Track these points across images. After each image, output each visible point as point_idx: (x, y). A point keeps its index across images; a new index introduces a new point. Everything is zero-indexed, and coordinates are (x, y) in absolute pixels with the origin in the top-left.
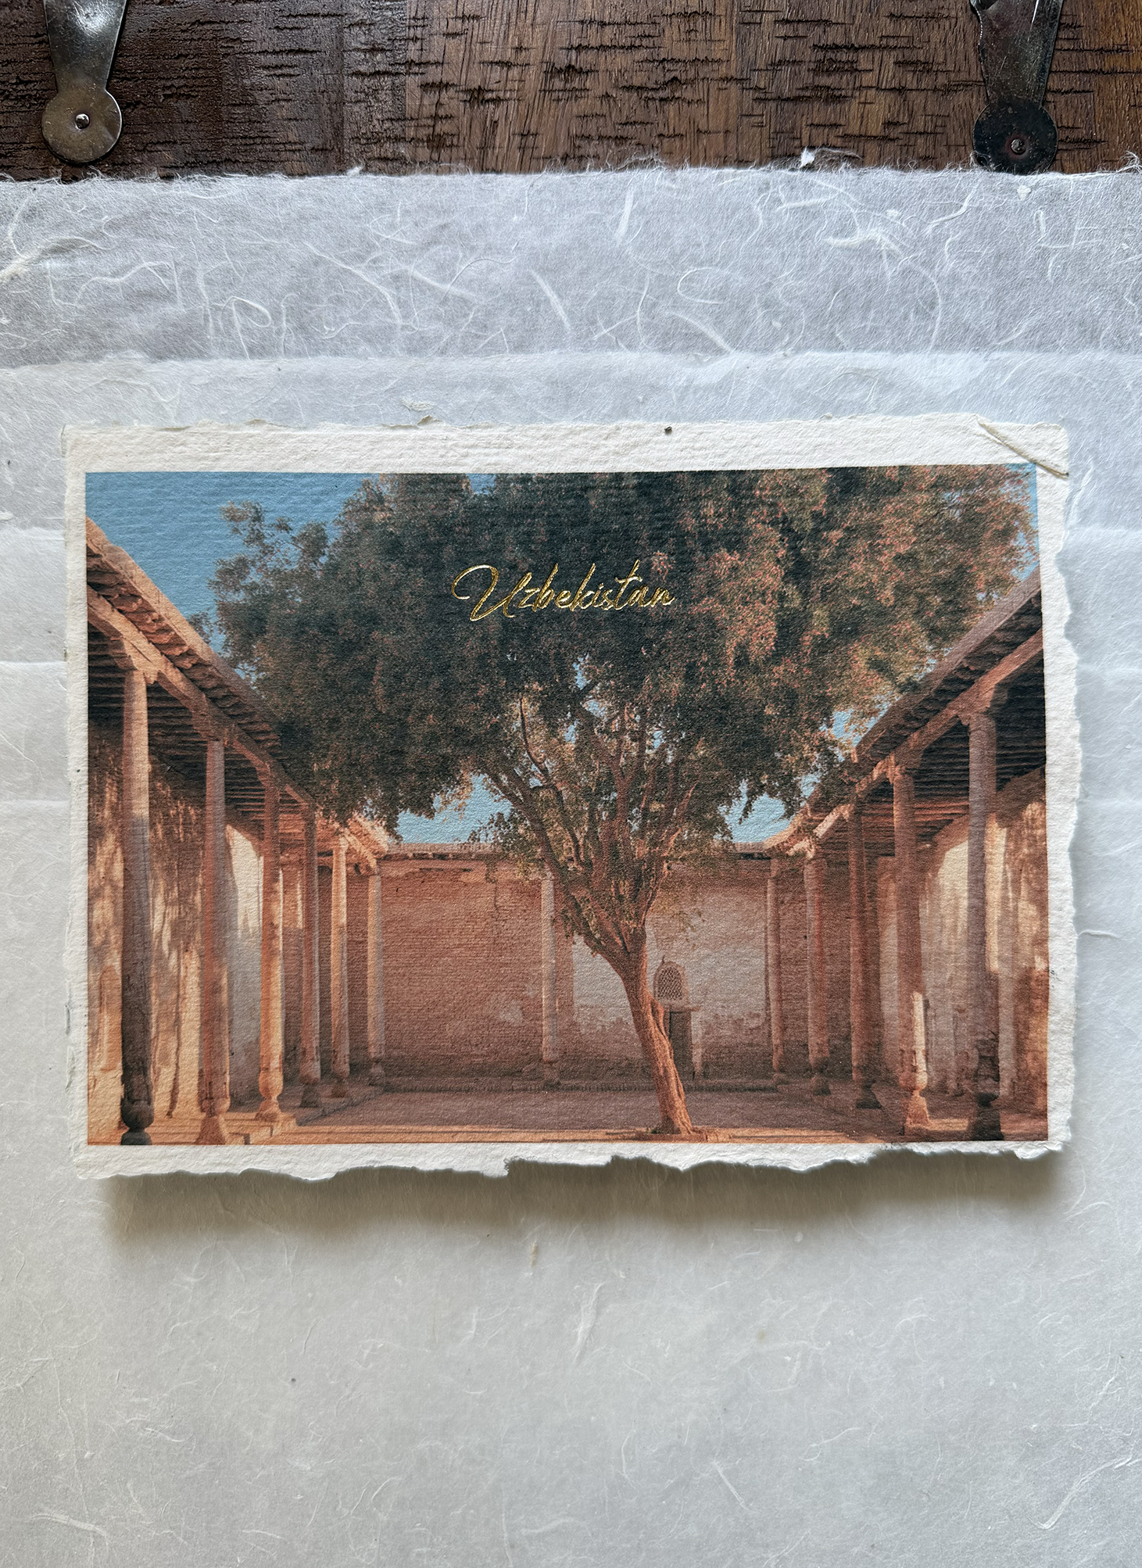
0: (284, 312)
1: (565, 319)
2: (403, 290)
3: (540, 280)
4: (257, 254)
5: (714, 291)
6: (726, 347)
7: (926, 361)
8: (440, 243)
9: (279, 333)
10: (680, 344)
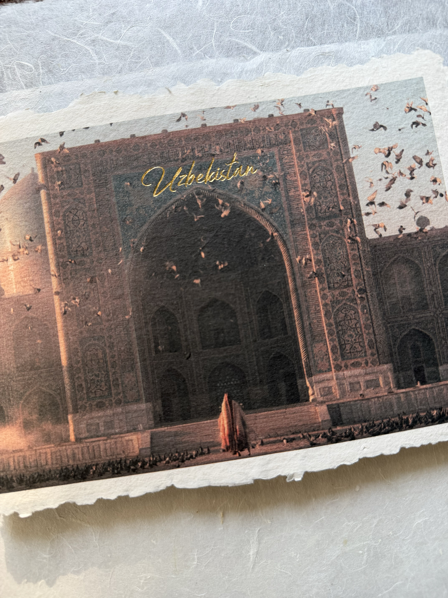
0: (40, 64)
1: (177, 48)
2: (97, 46)
3: (163, 32)
4: (24, 40)
5: (249, 26)
6: (258, 51)
7: (356, 45)
8: (112, 22)
9: (39, 75)
10: (235, 53)
